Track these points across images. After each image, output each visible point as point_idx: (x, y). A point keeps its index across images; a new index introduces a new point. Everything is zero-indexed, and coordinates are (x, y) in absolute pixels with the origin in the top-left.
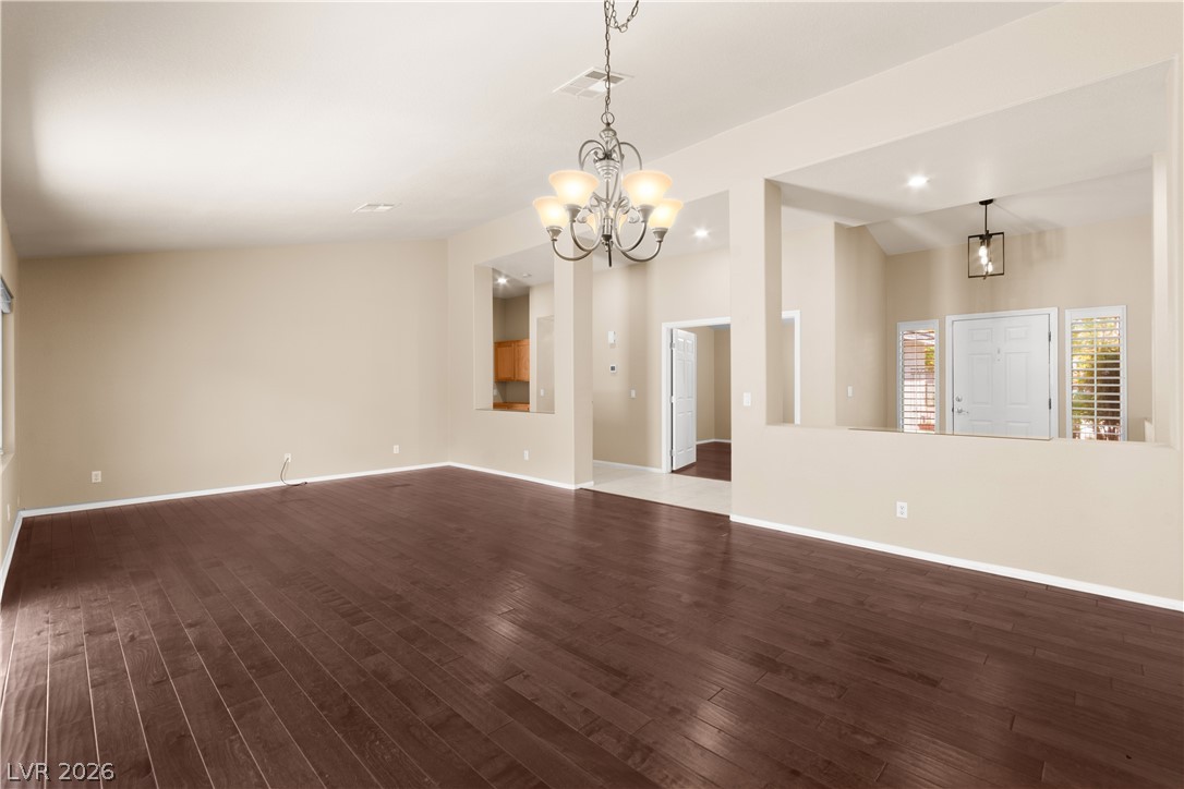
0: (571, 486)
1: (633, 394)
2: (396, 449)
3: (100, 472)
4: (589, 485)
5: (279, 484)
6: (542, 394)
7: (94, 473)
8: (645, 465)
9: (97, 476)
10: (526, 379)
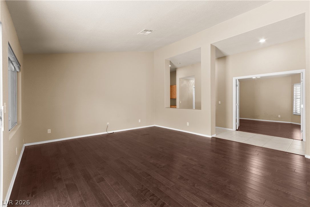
0: (210, 136)
1: (220, 102)
2: (140, 121)
3: (50, 130)
4: (214, 136)
5: (106, 133)
6: (181, 102)
7: (48, 130)
8: (225, 127)
9: (49, 131)
10: (174, 98)
